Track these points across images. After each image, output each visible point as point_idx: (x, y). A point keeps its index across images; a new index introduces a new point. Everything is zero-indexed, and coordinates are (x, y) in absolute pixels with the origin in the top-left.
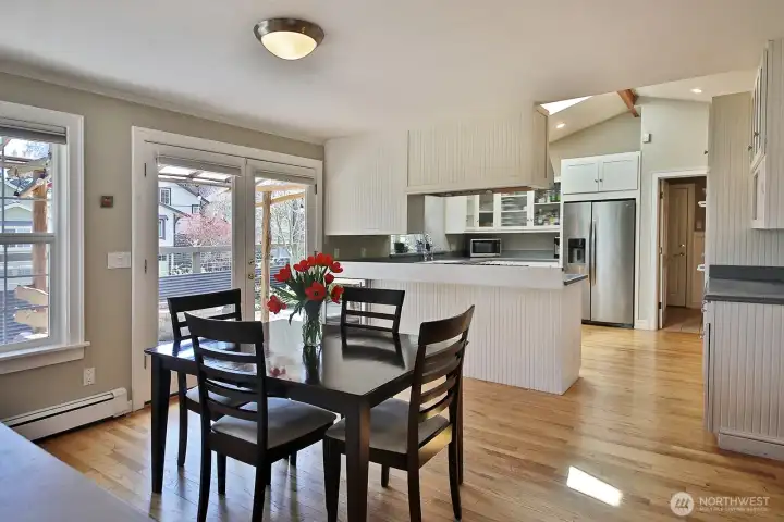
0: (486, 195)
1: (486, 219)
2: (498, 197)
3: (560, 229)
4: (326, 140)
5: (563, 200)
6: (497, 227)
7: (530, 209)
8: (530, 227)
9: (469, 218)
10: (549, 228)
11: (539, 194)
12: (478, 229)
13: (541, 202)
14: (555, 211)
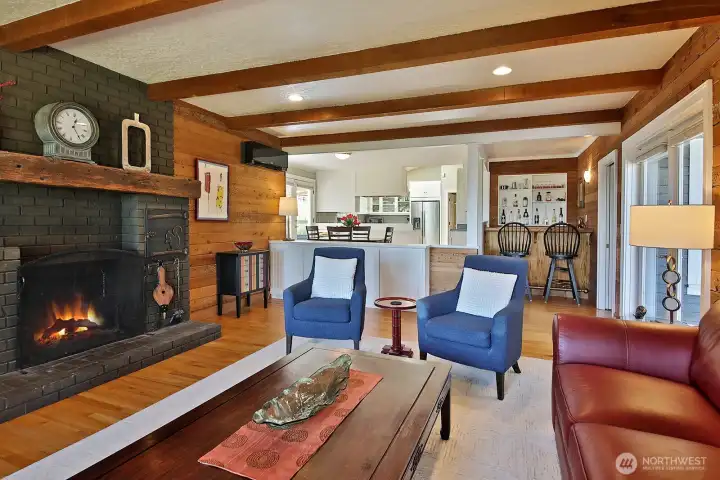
0: (376, 198)
1: (376, 208)
2: (381, 199)
3: (410, 213)
4: (317, 170)
5: (411, 199)
6: (381, 212)
7: (396, 204)
8: (396, 212)
9: (368, 208)
10: (404, 213)
11: (400, 197)
12: (371, 212)
13: (401, 201)
14: (407, 205)
